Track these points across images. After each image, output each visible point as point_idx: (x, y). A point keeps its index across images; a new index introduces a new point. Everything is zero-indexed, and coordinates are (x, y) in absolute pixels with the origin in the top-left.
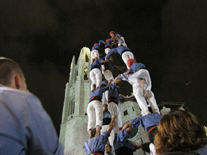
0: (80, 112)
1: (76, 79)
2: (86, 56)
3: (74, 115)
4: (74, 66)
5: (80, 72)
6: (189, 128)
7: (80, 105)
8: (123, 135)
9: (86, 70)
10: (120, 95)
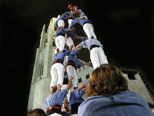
0: (48, 75)
4: (44, 34)
5: (49, 40)
6: (112, 78)
8: (79, 94)
10: (78, 60)
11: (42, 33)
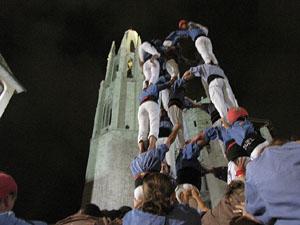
0: (119, 124)
1: (115, 77)
2: (132, 43)
3: (110, 127)
4: (113, 57)
5: (121, 66)
7: (119, 114)
9: (130, 64)
11: (110, 56)
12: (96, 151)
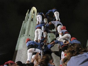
1: (28, 20)
2: (34, 11)
4: (28, 14)
5: (30, 17)
9: (33, 17)
12: (19, 41)
